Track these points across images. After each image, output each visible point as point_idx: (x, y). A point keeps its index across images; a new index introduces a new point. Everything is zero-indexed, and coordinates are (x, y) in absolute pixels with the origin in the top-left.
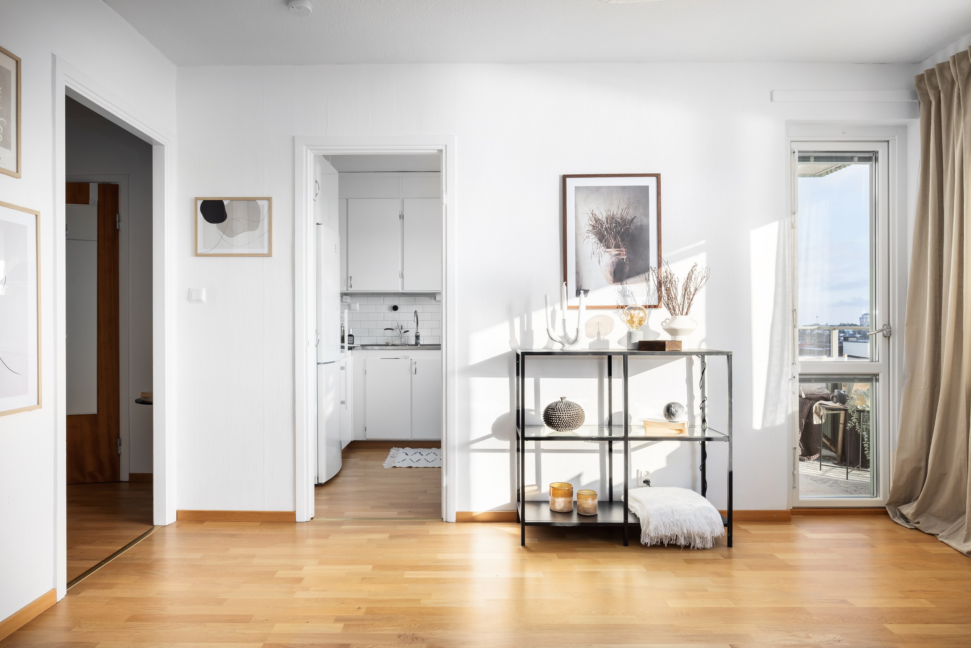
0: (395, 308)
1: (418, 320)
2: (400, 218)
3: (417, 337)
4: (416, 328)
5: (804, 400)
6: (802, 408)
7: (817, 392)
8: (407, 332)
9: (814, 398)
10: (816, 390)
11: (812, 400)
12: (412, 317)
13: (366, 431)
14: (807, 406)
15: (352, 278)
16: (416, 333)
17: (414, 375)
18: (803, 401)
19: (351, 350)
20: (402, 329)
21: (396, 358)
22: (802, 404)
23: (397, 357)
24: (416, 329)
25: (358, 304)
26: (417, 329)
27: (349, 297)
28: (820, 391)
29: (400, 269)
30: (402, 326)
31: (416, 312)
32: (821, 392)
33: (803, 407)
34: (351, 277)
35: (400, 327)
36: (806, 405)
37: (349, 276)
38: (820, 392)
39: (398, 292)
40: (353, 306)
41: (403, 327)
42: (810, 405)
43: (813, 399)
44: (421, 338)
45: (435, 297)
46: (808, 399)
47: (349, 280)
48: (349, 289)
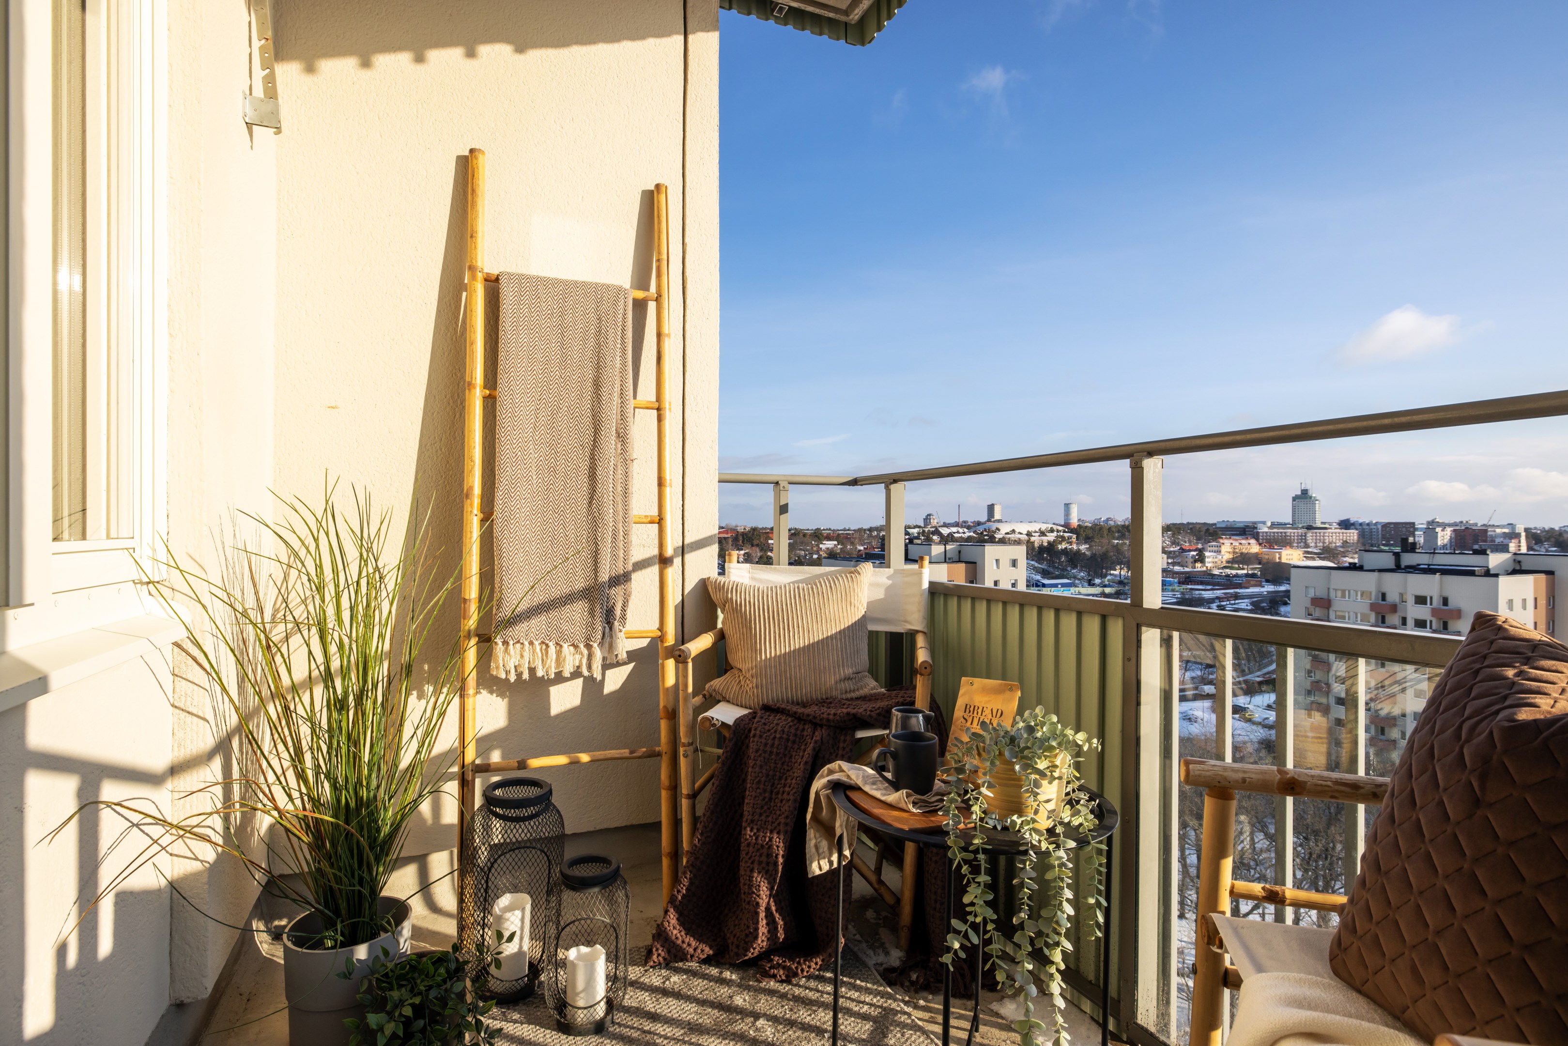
5: (797, 729)
6: (787, 759)
7: (841, 690)
9: (828, 720)
10: (836, 683)
11: (821, 726)
14: (804, 751)
18: (793, 731)
22: (790, 744)
28: (849, 685)
32: (854, 691)
33: (791, 757)
36: (803, 747)
38: (846, 692)
42: (814, 749)
43: (824, 722)
46: (810, 722)
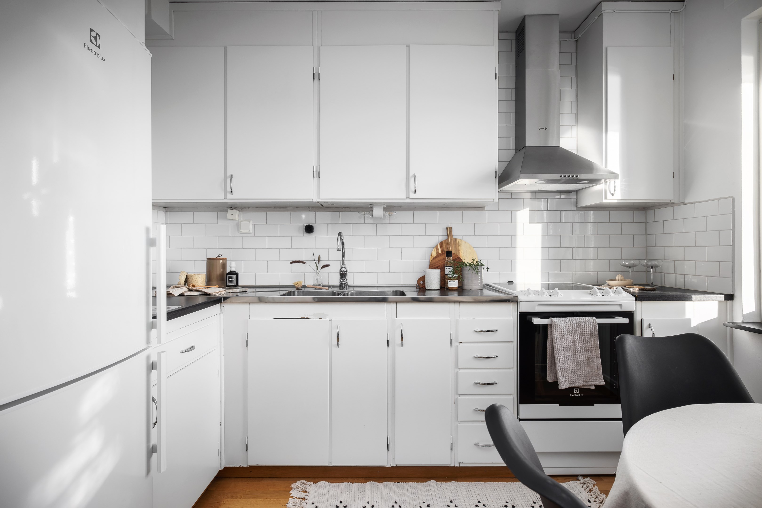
0: (309, 229)
1: (345, 247)
2: (314, 79)
3: (343, 275)
4: (342, 259)
8: (327, 267)
12: (335, 242)
13: (247, 450)
15: (232, 179)
16: (342, 268)
17: (335, 349)
19: (219, 304)
20: (319, 261)
21: (303, 317)
23: (305, 315)
24: (342, 261)
25: (251, 223)
26: (343, 263)
27: (238, 211)
29: (314, 163)
30: (319, 257)
31: (340, 234)
34: (231, 177)
35: (317, 259)
37: (229, 174)
39: (311, 201)
40: (243, 225)
41: (321, 259)
44: (349, 276)
45: (373, 211)
47: (229, 180)
48: (229, 196)
